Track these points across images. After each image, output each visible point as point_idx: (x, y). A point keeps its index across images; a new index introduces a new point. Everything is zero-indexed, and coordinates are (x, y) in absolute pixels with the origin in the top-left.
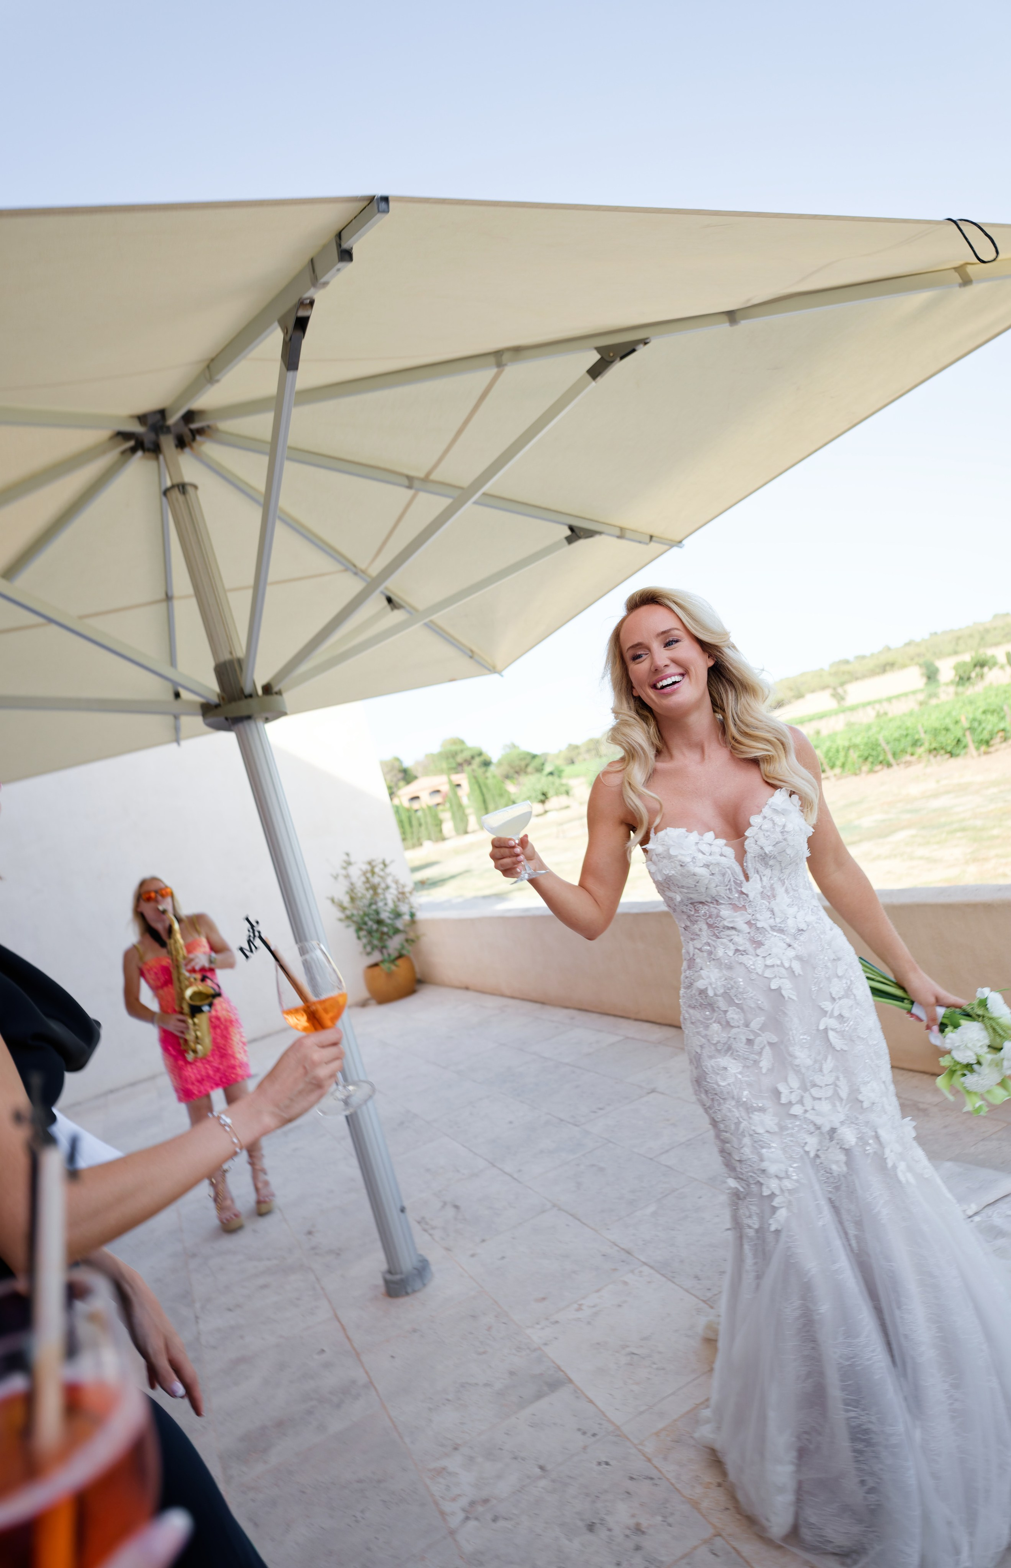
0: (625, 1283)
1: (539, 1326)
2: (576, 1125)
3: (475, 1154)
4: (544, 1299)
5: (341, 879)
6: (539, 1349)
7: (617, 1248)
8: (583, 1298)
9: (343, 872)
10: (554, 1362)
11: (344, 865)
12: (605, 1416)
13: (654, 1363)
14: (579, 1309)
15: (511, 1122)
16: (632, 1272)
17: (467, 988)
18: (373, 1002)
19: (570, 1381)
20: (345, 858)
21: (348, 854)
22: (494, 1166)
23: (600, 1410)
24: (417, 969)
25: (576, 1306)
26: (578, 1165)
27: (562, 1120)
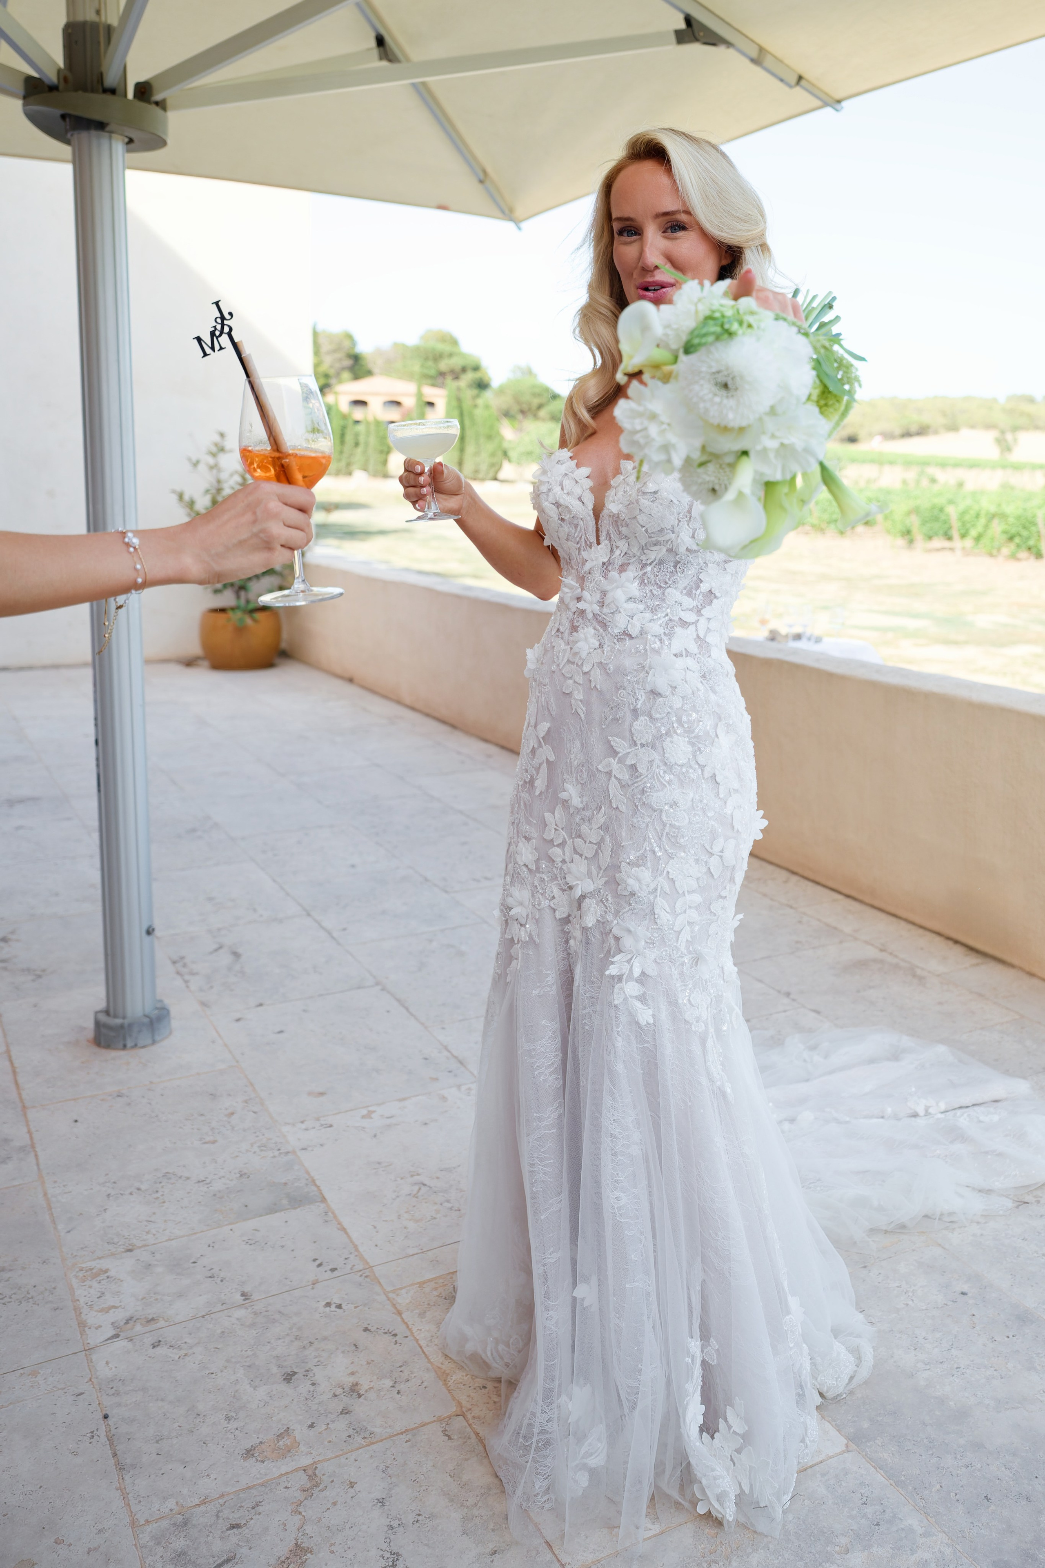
0: (444, 1099)
1: (303, 1126)
2: (446, 892)
3: (288, 894)
4: (322, 1094)
5: (202, 467)
6: (294, 1152)
7: (446, 1053)
8: (379, 1105)
9: (211, 461)
10: (308, 1173)
11: (214, 449)
12: (357, 1250)
13: (448, 1201)
14: (369, 1115)
15: (353, 866)
16: (459, 1087)
17: (351, 680)
18: (206, 663)
19: (324, 1200)
20: (217, 438)
21: (222, 435)
22: (309, 915)
23: (352, 1241)
24: (285, 635)
25: (364, 1112)
26: (431, 941)
27: (426, 880)
